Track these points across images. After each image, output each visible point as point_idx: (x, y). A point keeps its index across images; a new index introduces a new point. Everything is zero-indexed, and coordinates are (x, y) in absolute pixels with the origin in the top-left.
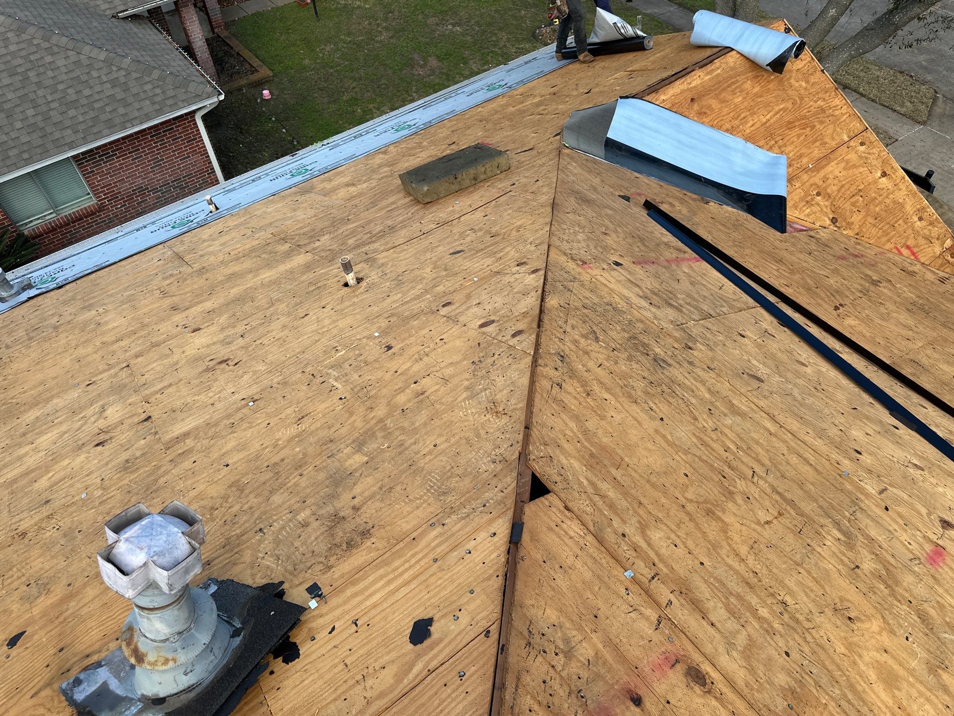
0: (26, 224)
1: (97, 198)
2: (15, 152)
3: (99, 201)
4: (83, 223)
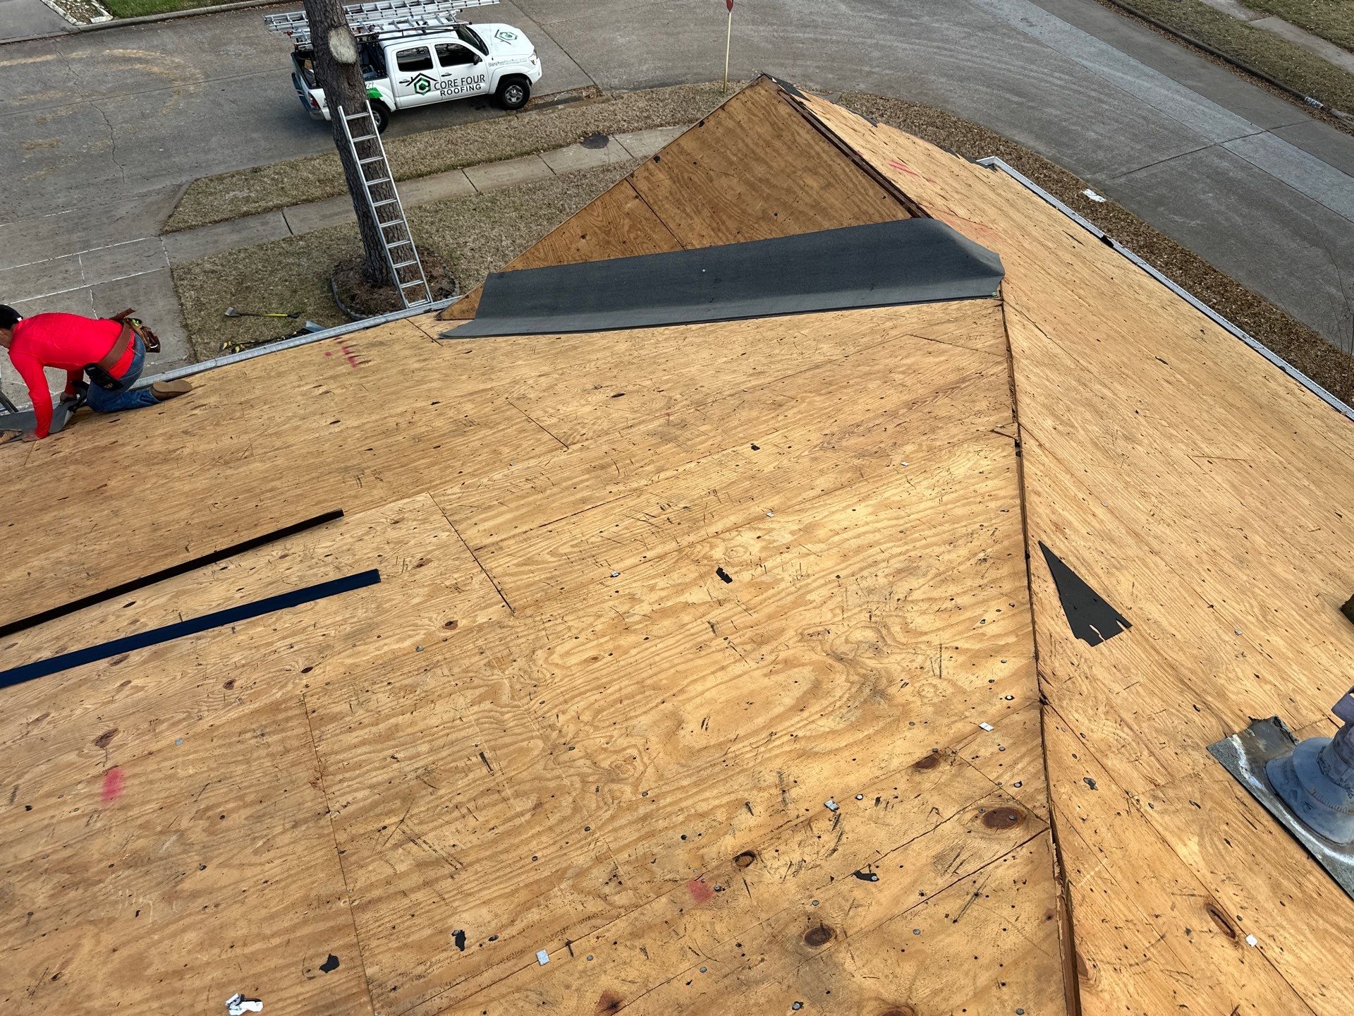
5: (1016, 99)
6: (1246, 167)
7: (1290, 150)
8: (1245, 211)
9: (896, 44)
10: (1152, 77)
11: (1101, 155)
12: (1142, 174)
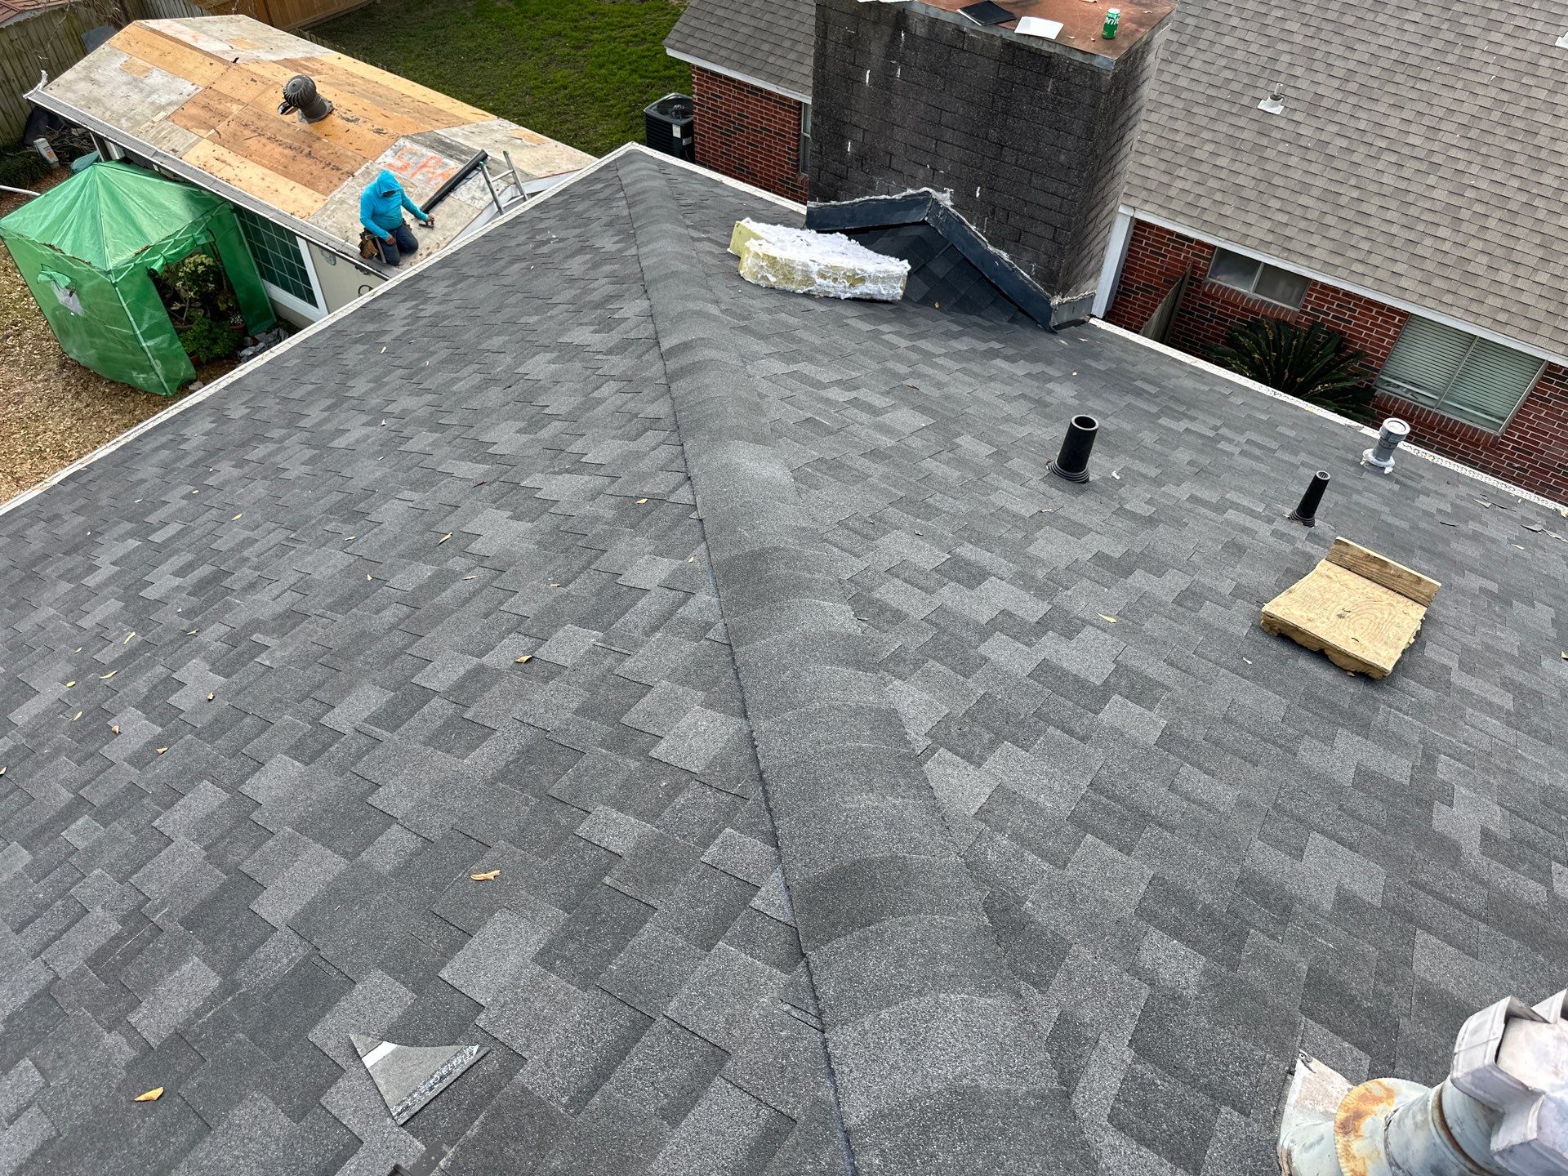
0: (1389, 384)
1: (1507, 432)
2: (1499, 302)
3: (1504, 437)
4: (1450, 442)
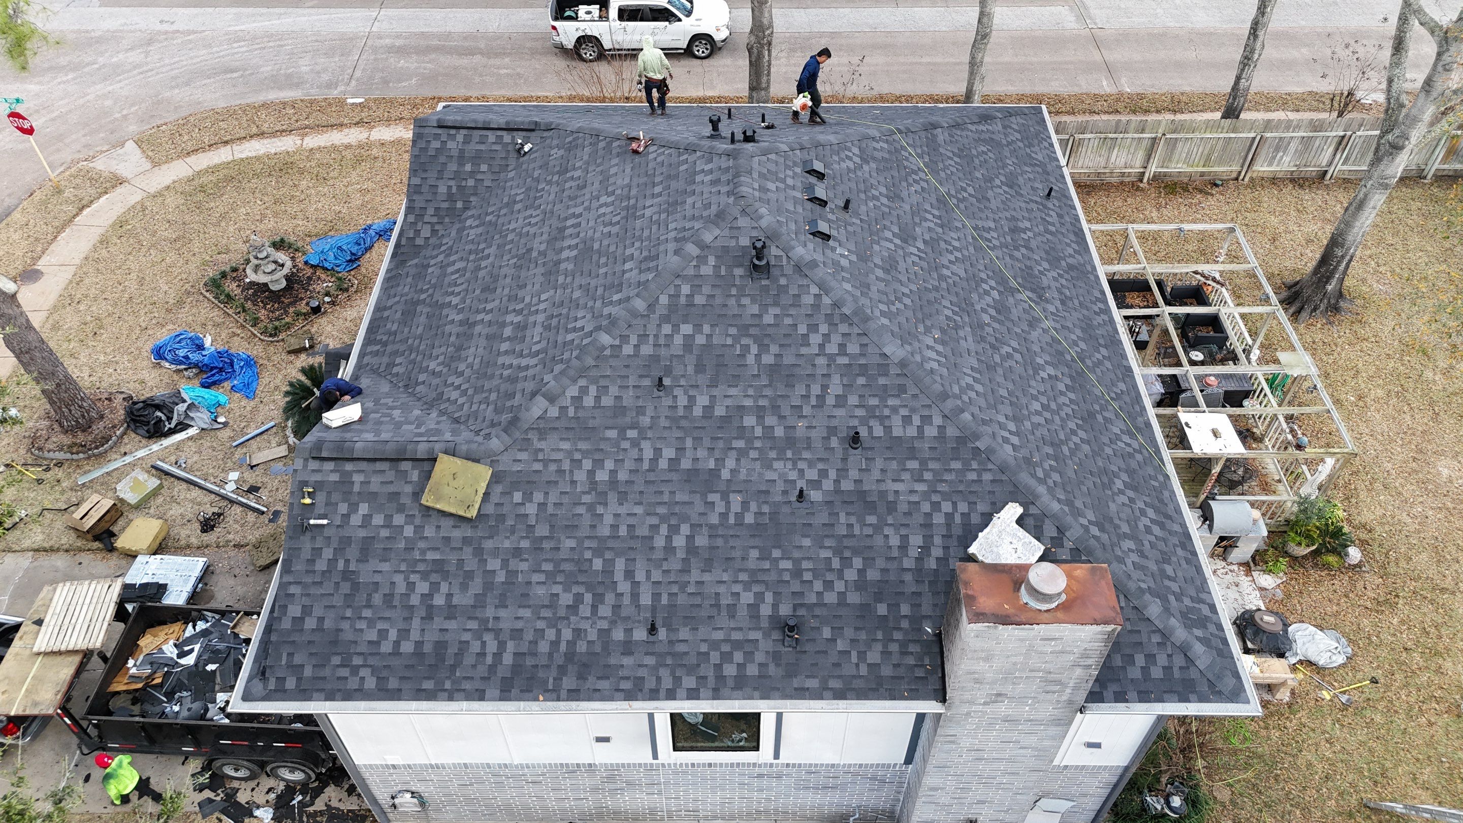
5: (235, 75)
6: (398, 36)
7: (405, 12)
8: (426, 59)
9: (110, 88)
10: (285, 13)
11: (325, 77)
12: (358, 74)
